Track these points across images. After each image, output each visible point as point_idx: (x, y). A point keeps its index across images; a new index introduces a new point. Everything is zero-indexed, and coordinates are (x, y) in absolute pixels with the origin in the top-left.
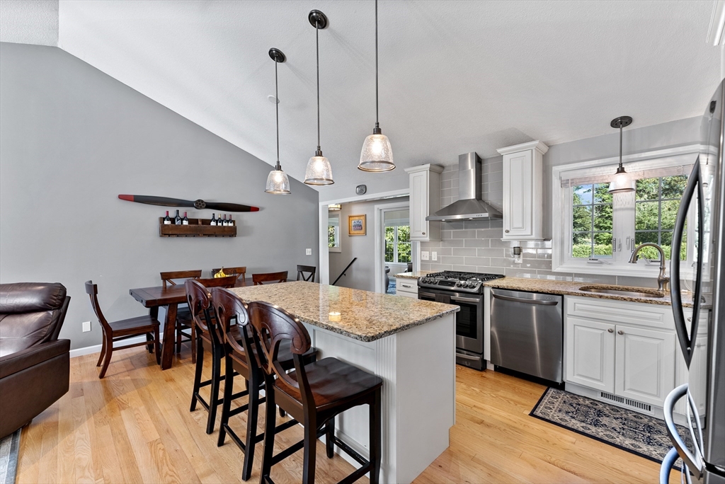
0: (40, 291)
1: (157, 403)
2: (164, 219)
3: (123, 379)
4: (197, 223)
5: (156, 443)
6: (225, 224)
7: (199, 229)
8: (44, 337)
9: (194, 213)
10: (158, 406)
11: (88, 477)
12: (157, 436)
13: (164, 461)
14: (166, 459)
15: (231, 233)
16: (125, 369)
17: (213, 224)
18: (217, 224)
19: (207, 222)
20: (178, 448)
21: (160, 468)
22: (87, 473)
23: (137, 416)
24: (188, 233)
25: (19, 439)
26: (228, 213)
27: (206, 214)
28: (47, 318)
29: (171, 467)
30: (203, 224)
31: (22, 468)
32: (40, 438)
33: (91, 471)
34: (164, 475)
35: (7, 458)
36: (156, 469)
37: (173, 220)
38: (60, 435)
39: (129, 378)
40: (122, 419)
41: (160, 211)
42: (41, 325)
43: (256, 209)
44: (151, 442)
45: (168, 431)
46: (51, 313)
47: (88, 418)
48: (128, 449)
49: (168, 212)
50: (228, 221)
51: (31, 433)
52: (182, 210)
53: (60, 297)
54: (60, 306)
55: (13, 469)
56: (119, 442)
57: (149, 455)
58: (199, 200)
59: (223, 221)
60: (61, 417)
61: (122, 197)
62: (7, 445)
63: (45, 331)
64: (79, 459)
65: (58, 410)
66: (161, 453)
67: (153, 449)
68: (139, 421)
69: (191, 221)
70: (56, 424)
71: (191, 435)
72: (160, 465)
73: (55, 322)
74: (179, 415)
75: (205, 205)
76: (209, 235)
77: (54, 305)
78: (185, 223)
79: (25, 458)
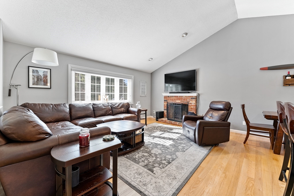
0: (223, 104)
1: (262, 165)
2: (286, 76)
3: (252, 148)
5: (251, 179)
8: (222, 119)
10: (262, 166)
11: (221, 170)
12: (254, 177)
13: (251, 189)
14: (252, 189)
16: (255, 145)
20: (261, 190)
21: (247, 190)
22: (222, 169)
23: (249, 164)
25: (213, 148)
28: (224, 113)
29: (252, 194)
31: (209, 155)
32: (217, 151)
33: (223, 170)
34: (247, 194)
35: (208, 151)
36: (245, 189)
38: (222, 153)
39: (255, 149)
40: (243, 161)
42: (222, 115)
44: (249, 177)
45: (260, 179)
46: (225, 111)
47: (232, 153)
48: (239, 172)
49: (289, 72)
51: (216, 148)
53: (229, 107)
54: (228, 110)
55: (207, 154)
56: (237, 167)
57: (246, 181)
60: (225, 149)
61: (262, 69)
62: (209, 148)
63: (223, 117)
64: (222, 163)
65: (225, 146)
66: (251, 185)
67: (248, 180)
68: (249, 166)
70: (223, 150)
71: (272, 190)
72: (248, 188)
73: (226, 115)
74: (271, 177)
77: (226, 109)
79: (211, 153)
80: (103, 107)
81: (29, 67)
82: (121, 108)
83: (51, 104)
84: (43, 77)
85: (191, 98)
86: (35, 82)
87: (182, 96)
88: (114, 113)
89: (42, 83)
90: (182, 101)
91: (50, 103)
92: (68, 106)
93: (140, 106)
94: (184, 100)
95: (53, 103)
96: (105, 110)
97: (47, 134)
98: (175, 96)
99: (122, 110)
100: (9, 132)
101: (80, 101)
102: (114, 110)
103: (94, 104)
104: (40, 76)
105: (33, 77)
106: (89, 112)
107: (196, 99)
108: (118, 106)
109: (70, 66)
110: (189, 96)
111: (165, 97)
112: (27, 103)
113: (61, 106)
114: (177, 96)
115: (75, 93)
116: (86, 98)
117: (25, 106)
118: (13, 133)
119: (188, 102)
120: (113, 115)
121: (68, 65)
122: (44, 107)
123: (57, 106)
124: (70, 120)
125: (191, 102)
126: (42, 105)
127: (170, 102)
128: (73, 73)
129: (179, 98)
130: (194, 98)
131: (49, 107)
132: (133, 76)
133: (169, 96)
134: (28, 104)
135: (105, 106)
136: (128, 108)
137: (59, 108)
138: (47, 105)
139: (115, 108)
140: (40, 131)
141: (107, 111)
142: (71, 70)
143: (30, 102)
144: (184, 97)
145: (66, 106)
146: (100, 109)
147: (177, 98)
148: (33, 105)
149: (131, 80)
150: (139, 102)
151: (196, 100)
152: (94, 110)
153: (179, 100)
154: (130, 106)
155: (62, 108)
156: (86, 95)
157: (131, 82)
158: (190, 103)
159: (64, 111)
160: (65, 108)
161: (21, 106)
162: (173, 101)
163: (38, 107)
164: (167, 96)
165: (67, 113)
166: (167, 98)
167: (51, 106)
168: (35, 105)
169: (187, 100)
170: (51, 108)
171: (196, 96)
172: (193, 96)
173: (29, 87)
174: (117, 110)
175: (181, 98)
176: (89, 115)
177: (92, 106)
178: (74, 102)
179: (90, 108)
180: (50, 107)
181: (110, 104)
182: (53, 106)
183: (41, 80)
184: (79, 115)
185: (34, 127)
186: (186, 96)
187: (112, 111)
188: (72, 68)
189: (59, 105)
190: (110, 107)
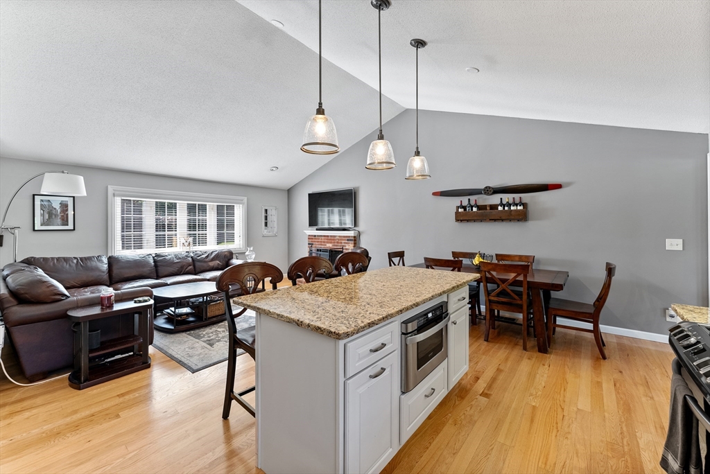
2: (459, 208)
4: (486, 209)
6: (512, 208)
7: (487, 214)
9: (485, 199)
15: (522, 217)
17: (500, 208)
18: (504, 208)
19: (494, 207)
24: (475, 218)
26: (517, 196)
27: (495, 199)
30: (491, 209)
37: (464, 208)
41: (456, 201)
43: (558, 186)
50: (517, 205)
52: (473, 198)
58: (486, 187)
59: (510, 205)
61: (435, 194)
69: (479, 207)
75: (492, 191)
76: (495, 220)
78: (475, 209)
80: (175, 259)
81: (34, 195)
82: (213, 260)
83: (75, 258)
84: (59, 211)
85: (348, 240)
86: (46, 220)
87: (335, 236)
88: (198, 270)
89: (59, 221)
90: (334, 245)
91: (72, 256)
92: (105, 260)
93: (254, 256)
94: (338, 243)
95: (79, 255)
96: (179, 266)
97: (64, 295)
98: (324, 236)
99: (216, 264)
100: (22, 292)
101: (133, 250)
102: (198, 264)
103: (157, 255)
104: (55, 209)
105: (42, 212)
106: (146, 270)
107: (355, 240)
108: (207, 257)
109: (111, 189)
110: (344, 237)
111: (311, 237)
112: (32, 257)
113: (93, 261)
114: (328, 236)
115: (123, 236)
116: (144, 244)
117: (29, 262)
118: (26, 293)
119: (343, 246)
120: (196, 274)
121: (107, 187)
122: (61, 263)
123: (84, 260)
124: (108, 284)
125: (347, 247)
126: (58, 259)
127: (317, 246)
128: (118, 201)
129: (330, 239)
130: (351, 240)
131: (71, 263)
132: (245, 199)
133: (315, 236)
134: (34, 258)
135: (180, 258)
136: (226, 260)
137: (89, 263)
138: (66, 260)
139: (199, 261)
140: (55, 291)
141: (182, 267)
142: (114, 195)
143: (37, 256)
144: (337, 238)
145: (102, 261)
146: (169, 263)
147: (328, 239)
148: (42, 260)
149: (241, 205)
150: (252, 249)
151: (355, 244)
152: (156, 266)
153: (331, 243)
154: (234, 256)
155: (95, 263)
156: (145, 239)
157: (241, 209)
158: (346, 249)
159: (97, 269)
160: (99, 264)
161: (22, 262)
162: (321, 245)
163: (52, 264)
164: (312, 236)
165: (104, 272)
166: (312, 239)
167: (75, 261)
168: (45, 259)
169: (341, 243)
170: (74, 265)
171: (355, 237)
172: (349, 237)
173: (34, 230)
174: (205, 264)
175: (334, 240)
176: (145, 274)
177: (154, 259)
178: (119, 251)
179: (148, 263)
180: (73, 262)
181: (192, 255)
182: (78, 261)
183: (56, 215)
184: (126, 276)
185: (48, 287)
186: (340, 236)
187: (194, 266)
188: (116, 193)
189: (89, 259)
190: (190, 259)
